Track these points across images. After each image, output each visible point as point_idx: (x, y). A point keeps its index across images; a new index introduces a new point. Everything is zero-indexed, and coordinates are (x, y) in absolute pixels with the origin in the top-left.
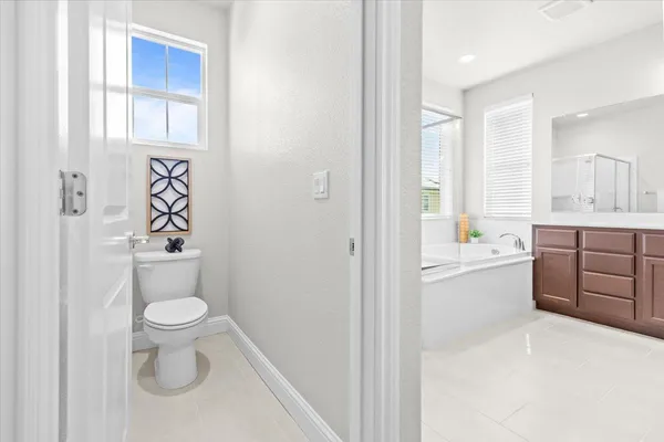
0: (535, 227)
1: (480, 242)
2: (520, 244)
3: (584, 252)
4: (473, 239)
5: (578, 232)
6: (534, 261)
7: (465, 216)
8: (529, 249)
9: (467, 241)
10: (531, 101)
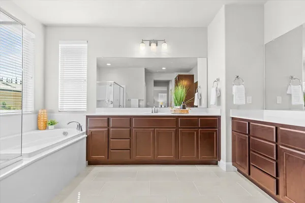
0: (87, 117)
1: (55, 128)
2: (80, 127)
3: (111, 129)
4: (50, 127)
5: (108, 118)
6: (87, 137)
7: (45, 111)
8: (84, 130)
9: (46, 128)
10: (86, 45)
